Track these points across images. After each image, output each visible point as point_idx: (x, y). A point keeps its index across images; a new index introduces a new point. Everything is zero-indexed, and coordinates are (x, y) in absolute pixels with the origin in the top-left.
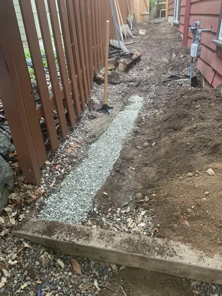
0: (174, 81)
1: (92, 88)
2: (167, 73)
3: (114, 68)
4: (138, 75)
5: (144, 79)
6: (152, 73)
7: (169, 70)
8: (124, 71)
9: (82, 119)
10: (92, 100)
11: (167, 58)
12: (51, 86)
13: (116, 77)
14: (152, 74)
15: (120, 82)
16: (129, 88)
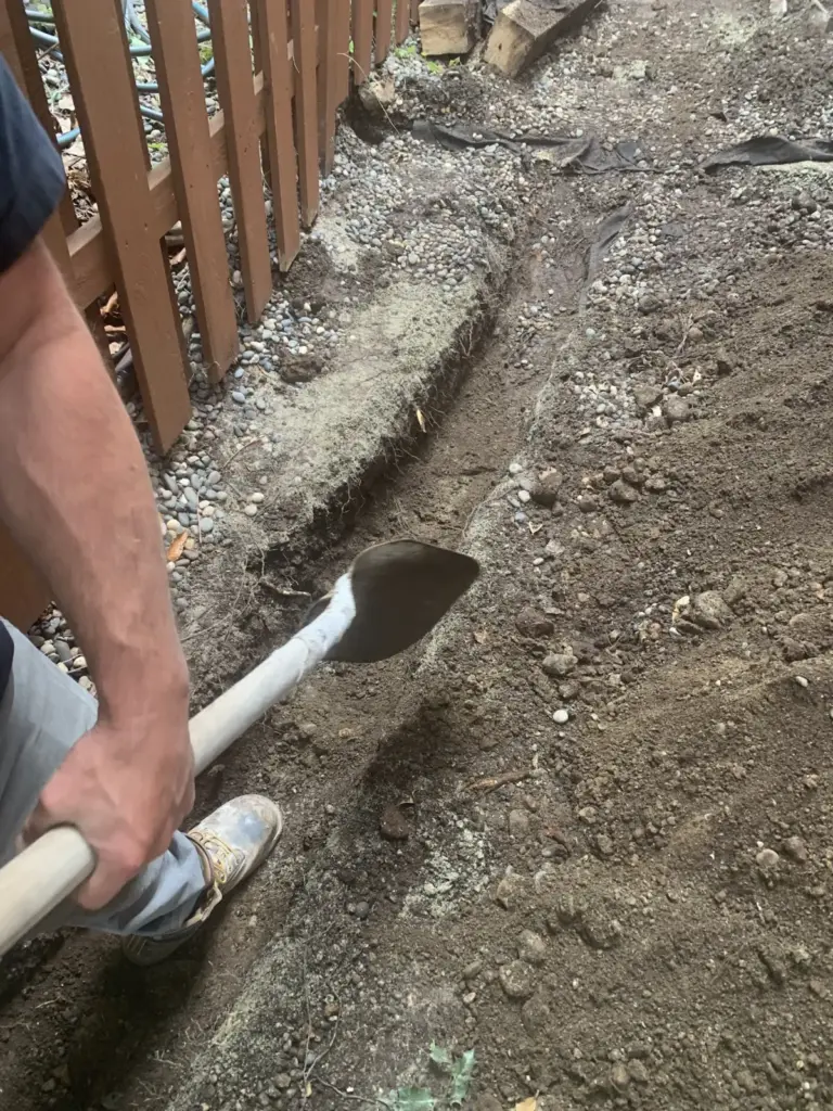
0: (766, 168)
1: (325, 167)
2: (735, 115)
3: (464, 51)
4: (582, 108)
5: (612, 139)
6: (657, 104)
7: (748, 97)
8: (514, 73)
9: (240, 372)
10: (318, 243)
11: (744, 14)
12: (83, 153)
13: (468, 109)
14: (657, 108)
15: (485, 136)
16: (527, 179)
